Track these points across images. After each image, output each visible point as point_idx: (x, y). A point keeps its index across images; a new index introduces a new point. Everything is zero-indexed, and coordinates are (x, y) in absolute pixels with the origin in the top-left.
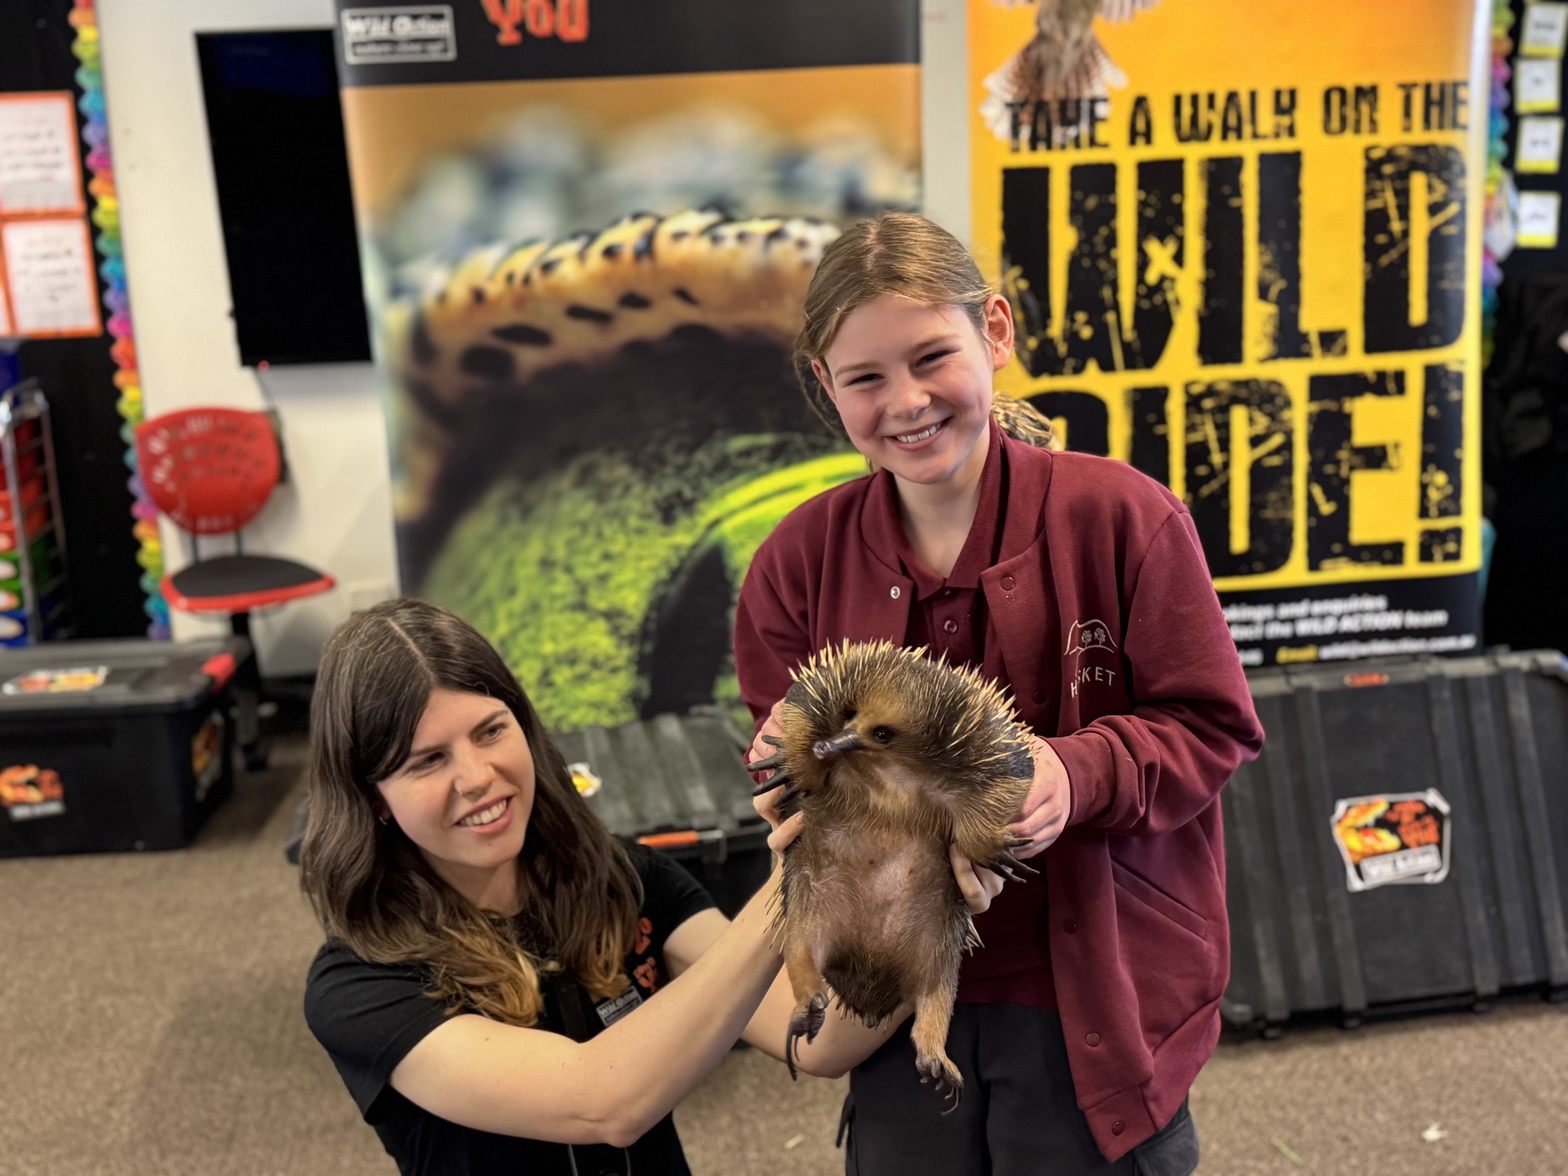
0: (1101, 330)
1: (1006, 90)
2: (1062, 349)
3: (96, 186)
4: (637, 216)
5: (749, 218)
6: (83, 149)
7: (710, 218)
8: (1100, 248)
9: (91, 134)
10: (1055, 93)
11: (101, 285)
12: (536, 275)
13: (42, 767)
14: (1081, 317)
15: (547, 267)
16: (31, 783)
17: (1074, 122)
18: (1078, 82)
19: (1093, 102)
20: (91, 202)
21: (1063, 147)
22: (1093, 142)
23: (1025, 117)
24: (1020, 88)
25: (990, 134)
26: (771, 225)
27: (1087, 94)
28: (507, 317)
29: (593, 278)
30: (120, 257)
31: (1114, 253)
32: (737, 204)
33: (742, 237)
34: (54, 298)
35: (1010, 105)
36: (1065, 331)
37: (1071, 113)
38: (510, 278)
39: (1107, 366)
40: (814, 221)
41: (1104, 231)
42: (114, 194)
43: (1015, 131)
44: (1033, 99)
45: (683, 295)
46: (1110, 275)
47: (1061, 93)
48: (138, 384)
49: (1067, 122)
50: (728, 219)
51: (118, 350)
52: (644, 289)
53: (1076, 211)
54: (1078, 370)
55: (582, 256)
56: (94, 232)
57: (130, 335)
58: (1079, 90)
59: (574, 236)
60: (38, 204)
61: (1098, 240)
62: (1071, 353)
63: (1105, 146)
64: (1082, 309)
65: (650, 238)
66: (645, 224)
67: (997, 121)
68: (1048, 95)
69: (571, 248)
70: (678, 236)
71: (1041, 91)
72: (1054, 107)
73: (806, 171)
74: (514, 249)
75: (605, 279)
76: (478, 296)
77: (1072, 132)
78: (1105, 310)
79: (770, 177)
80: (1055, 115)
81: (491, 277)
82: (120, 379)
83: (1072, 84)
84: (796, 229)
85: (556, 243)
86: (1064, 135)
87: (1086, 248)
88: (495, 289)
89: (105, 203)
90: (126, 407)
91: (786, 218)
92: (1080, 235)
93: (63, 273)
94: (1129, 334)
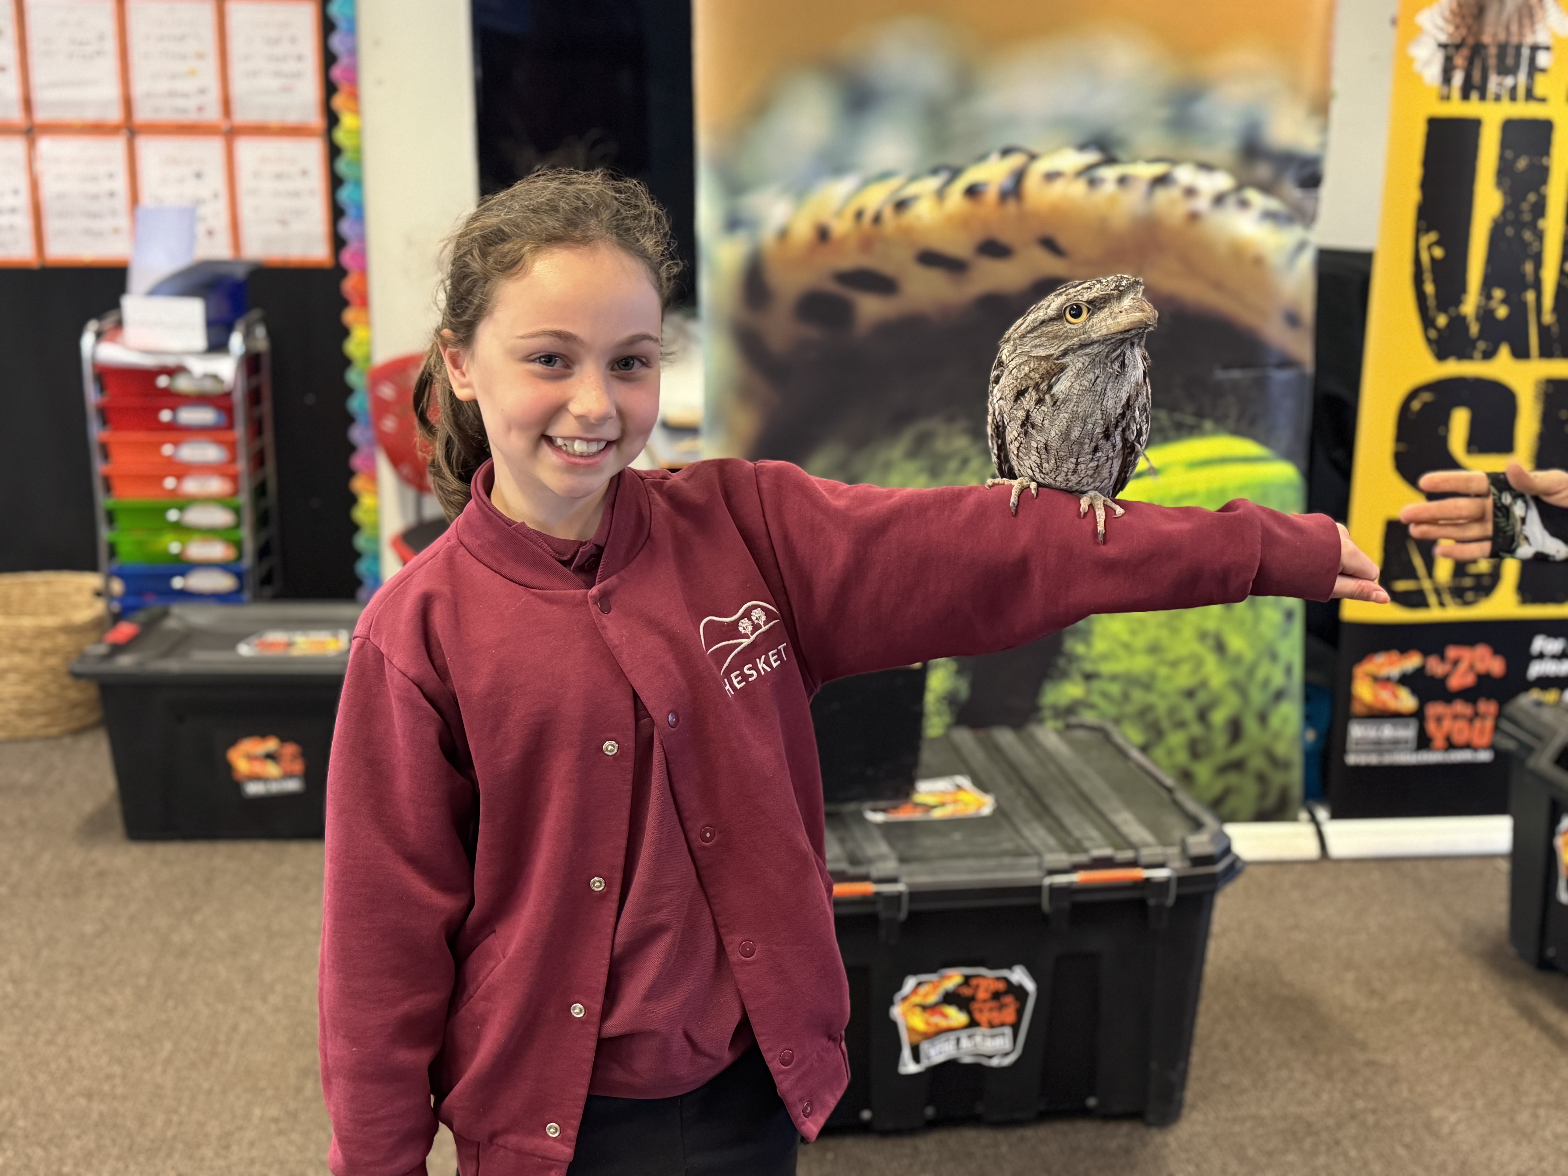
0: (1518, 310)
1: (1441, 29)
2: (1474, 329)
3: (339, 101)
4: (1006, 152)
5: (1134, 160)
6: (328, 58)
7: (1091, 157)
8: (1527, 217)
9: (337, 42)
10: (1495, 35)
11: (337, 212)
12: (888, 213)
13: (283, 739)
14: (1498, 294)
15: (901, 205)
16: (271, 757)
17: (1513, 71)
18: (1521, 25)
19: (1535, 49)
20: (332, 119)
21: (1498, 98)
22: (1530, 95)
23: (1460, 61)
24: (1457, 27)
25: (1417, 78)
26: (1158, 169)
27: (1529, 40)
28: (851, 260)
29: (950, 220)
30: (359, 183)
31: (1542, 224)
32: (1121, 142)
33: (1123, 181)
34: (284, 223)
35: (1443, 46)
36: (1479, 307)
37: (1510, 61)
38: (859, 215)
39: (1521, 353)
40: (1206, 167)
41: (1532, 197)
42: (356, 111)
43: (1447, 78)
44: (1471, 41)
45: (1050, 244)
46: (1535, 247)
47: (1502, 37)
48: (368, 323)
49: (1505, 70)
50: (1110, 160)
51: (349, 285)
52: (1006, 237)
53: (1504, 171)
54: (1489, 355)
55: (940, 194)
56: (334, 152)
57: (363, 270)
58: (1521, 34)
59: (935, 171)
60: (273, 118)
61: (1525, 206)
62: (1482, 335)
63: (1543, 100)
64: (1500, 285)
65: (1019, 177)
66: (1015, 161)
67: (1427, 63)
68: (1487, 39)
69: (932, 183)
70: (1051, 177)
71: (1480, 32)
72: (1493, 51)
73: (1203, 109)
74: (867, 183)
75: (963, 222)
76: (823, 234)
77: (1509, 81)
78: (1525, 288)
79: (1163, 113)
80: (1492, 62)
81: (839, 214)
82: (350, 316)
83: (1514, 28)
84: (1185, 175)
85: (914, 178)
86: (1500, 84)
87: (1511, 216)
88: (841, 227)
89: (347, 120)
90: (353, 347)
91: (1174, 162)
92: (1505, 200)
93: (296, 194)
94: (1548, 318)
